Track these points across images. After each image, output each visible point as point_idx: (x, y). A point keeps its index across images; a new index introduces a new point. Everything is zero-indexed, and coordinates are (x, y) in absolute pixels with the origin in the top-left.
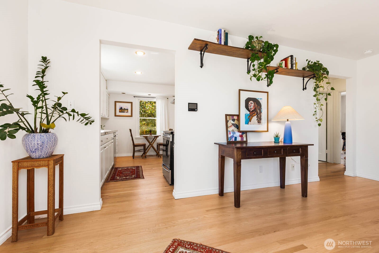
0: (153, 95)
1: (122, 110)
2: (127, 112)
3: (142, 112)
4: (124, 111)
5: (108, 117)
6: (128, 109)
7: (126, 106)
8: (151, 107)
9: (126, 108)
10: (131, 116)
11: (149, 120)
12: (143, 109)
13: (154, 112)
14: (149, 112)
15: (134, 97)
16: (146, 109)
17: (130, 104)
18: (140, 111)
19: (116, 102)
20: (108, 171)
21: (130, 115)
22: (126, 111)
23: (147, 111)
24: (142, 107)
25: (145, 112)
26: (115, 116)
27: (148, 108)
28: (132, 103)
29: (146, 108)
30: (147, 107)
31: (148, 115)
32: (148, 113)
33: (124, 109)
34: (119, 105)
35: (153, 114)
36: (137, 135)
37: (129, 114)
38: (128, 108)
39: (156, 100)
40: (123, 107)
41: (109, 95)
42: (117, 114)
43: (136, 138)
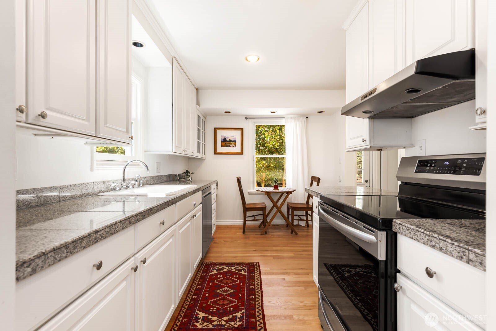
0: (280, 112)
1: (226, 143)
2: (234, 146)
3: (259, 145)
4: (229, 145)
5: (202, 156)
6: (235, 141)
7: (233, 136)
8: (274, 137)
9: (233, 140)
10: (242, 153)
11: (270, 158)
12: (261, 142)
13: (278, 146)
14: (271, 146)
15: (246, 118)
16: (266, 142)
17: (239, 132)
18: (257, 145)
19: (216, 129)
20: (190, 275)
21: (239, 151)
22: (232, 144)
23: (267, 145)
24: (260, 139)
25: (264, 145)
26: (215, 154)
27: (269, 139)
28: (242, 130)
29: (265, 139)
30: (267, 137)
31: (269, 150)
32: (268, 146)
33: (230, 141)
34: (221, 135)
35: (277, 148)
36: (250, 187)
37: (238, 149)
38: (236, 139)
39: (286, 122)
40: (228, 138)
41: (206, 118)
42: (218, 151)
43: (250, 193)
